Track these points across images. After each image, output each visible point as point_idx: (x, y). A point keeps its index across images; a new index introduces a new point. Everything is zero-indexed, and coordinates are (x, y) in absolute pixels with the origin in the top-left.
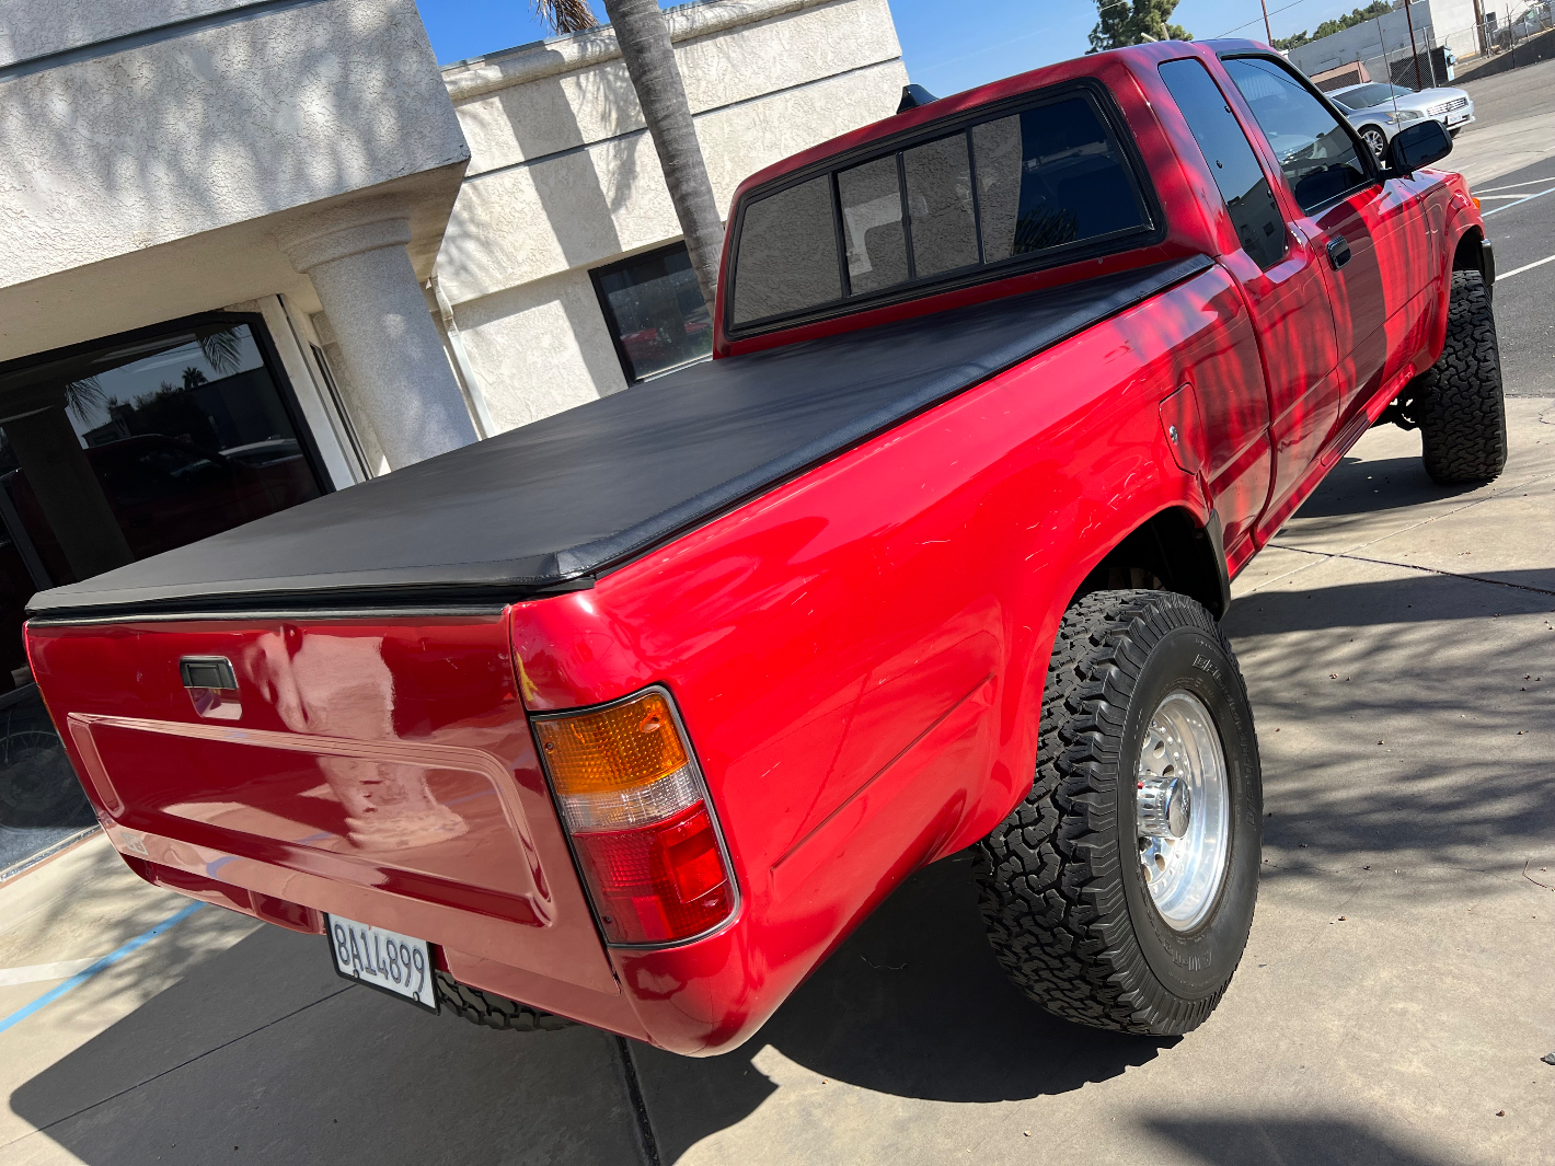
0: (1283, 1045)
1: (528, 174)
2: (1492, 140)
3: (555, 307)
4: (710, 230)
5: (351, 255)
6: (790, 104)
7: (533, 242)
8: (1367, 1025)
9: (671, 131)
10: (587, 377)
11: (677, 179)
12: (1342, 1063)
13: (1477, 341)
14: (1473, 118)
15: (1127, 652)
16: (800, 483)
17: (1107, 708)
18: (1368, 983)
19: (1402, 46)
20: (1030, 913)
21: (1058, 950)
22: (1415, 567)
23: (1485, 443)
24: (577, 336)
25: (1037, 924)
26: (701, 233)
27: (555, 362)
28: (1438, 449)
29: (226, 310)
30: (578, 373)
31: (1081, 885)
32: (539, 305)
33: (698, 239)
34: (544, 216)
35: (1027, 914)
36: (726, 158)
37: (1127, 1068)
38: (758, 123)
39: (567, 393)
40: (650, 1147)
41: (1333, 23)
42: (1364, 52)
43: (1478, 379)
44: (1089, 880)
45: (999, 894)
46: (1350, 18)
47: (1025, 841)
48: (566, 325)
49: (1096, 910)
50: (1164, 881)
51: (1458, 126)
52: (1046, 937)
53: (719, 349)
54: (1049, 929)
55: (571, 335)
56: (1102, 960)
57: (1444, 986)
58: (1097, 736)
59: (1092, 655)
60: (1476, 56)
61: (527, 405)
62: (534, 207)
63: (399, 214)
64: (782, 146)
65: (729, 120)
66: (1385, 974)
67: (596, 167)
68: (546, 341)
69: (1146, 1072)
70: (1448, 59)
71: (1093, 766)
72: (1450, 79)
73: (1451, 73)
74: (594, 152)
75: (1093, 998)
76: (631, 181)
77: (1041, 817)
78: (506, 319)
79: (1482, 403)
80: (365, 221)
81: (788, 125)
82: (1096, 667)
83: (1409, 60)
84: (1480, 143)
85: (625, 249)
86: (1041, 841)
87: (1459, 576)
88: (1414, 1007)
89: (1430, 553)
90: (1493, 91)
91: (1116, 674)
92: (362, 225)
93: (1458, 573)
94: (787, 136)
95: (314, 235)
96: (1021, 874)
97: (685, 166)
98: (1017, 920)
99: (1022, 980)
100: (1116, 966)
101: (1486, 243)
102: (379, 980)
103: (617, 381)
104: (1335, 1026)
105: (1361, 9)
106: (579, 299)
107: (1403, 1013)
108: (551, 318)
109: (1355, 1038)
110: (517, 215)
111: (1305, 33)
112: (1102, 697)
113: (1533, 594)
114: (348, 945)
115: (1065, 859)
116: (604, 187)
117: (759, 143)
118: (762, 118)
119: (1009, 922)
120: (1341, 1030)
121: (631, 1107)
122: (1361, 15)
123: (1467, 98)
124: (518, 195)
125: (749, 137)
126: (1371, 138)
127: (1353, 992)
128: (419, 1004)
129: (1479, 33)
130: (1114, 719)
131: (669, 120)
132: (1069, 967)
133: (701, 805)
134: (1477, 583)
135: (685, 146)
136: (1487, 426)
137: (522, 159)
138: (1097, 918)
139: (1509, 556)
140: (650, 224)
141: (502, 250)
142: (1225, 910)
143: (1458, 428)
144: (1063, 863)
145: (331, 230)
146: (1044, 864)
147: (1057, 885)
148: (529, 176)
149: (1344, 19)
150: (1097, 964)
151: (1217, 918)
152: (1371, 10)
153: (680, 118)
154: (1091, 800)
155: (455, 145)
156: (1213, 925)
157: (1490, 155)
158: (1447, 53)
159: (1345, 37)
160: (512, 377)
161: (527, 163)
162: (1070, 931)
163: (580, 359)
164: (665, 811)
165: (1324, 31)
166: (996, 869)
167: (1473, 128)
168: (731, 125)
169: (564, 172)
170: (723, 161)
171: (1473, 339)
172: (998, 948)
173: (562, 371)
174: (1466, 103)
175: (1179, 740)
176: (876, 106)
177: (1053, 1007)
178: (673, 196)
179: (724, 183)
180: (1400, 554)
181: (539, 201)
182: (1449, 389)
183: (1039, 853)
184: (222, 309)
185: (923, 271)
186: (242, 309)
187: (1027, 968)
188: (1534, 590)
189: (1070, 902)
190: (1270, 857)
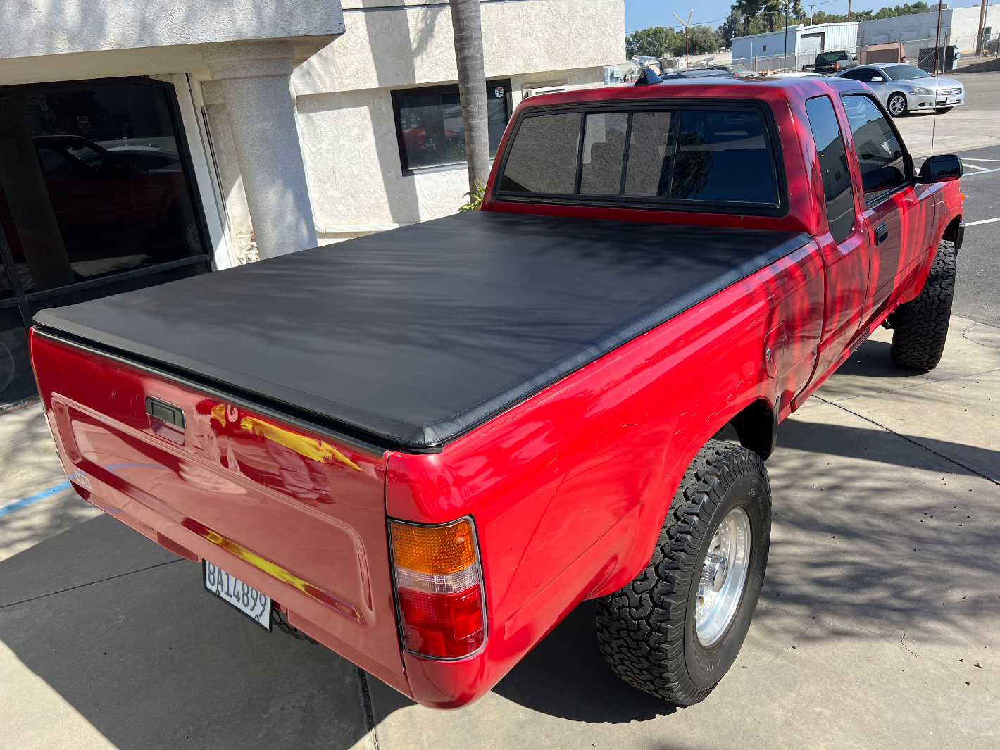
0: (749, 720)
1: (364, 17)
2: (971, 121)
3: (365, 110)
4: (477, 84)
5: (252, 78)
6: (544, 8)
7: (358, 64)
8: (798, 717)
9: (465, 12)
10: (377, 161)
11: (462, 45)
12: (780, 738)
13: (942, 288)
14: (962, 102)
15: (716, 488)
16: (562, 385)
17: (698, 522)
18: (802, 692)
19: (929, 36)
20: (627, 629)
21: (638, 653)
22: (873, 422)
23: (931, 351)
24: (375, 133)
25: (629, 636)
26: (471, 84)
27: (357, 147)
28: (902, 347)
29: (151, 77)
30: (371, 157)
31: (661, 622)
32: (354, 107)
33: (468, 88)
34: (369, 48)
35: (624, 629)
36: (496, 35)
37: (658, 715)
38: (521, 16)
39: (361, 169)
40: (368, 707)
41: (890, 9)
42: (906, 35)
43: (937, 312)
44: (667, 620)
45: (610, 614)
46: (901, 9)
47: (633, 589)
48: (370, 124)
49: (667, 638)
50: (701, 612)
51: (952, 105)
52: (633, 644)
53: (486, 203)
54: (637, 641)
55: (371, 131)
56: (663, 665)
57: (845, 703)
58: (689, 537)
59: (695, 486)
60: (972, 55)
61: (334, 171)
62: (364, 41)
63: (288, 56)
64: (534, 35)
65: (503, 10)
66: (813, 688)
67: (409, 23)
68: (354, 132)
69: (668, 720)
70: (956, 55)
71: (683, 555)
72: (954, 68)
73: (955, 65)
74: (410, 13)
75: (651, 681)
76: (430, 38)
77: (646, 578)
78: (331, 112)
79: (935, 327)
80: (266, 57)
81: (540, 22)
82: (696, 494)
83: (933, 49)
84: (963, 121)
85: (418, 81)
86: (643, 592)
87: (898, 434)
88: (826, 712)
89: (883, 414)
90: (978, 84)
91: (707, 500)
92: (262, 59)
93: (897, 432)
94: (539, 29)
95: (230, 59)
96: (627, 607)
97: (469, 38)
98: (618, 631)
99: (611, 661)
100: (669, 669)
101: (961, 225)
102: (233, 601)
103: (396, 168)
104: (780, 715)
105: (910, 4)
106: (381, 109)
107: (820, 714)
108: (360, 117)
109: (790, 724)
110: (351, 44)
111: (871, 11)
112: (696, 514)
113: (940, 458)
114: (216, 575)
115: (655, 605)
116: (412, 37)
117: (519, 30)
118: (524, 12)
119: (613, 630)
120: (783, 718)
121: (358, 679)
122: (909, 8)
123: (963, 89)
124: (354, 30)
125: (514, 24)
126: (898, 101)
127: (793, 695)
128: (258, 623)
129: (978, 40)
130: (700, 528)
131: (465, 5)
132: (642, 663)
133: (478, 586)
134: (908, 442)
135: (472, 24)
136: (935, 341)
137: (362, 7)
138: (666, 642)
139: (929, 428)
140: (438, 69)
141: (336, 66)
142: (732, 634)
143: (917, 338)
144: (653, 607)
145: (242, 58)
146: (641, 605)
147: (647, 619)
148: (364, 19)
149: (897, 8)
150: (659, 666)
151: (726, 639)
152: (916, 6)
153: (472, 5)
154: (677, 575)
155: (336, 22)
156: (724, 643)
157: (968, 132)
158: (956, 51)
159: (896, 22)
160: (328, 151)
161: (364, 9)
162: (648, 645)
163: (374, 149)
164: (457, 587)
165: (884, 14)
166: (612, 600)
167: (961, 108)
168: (503, 14)
169: (387, 22)
170: (493, 37)
171: (940, 287)
172: (602, 642)
173: (361, 154)
174: (961, 92)
175: (727, 530)
176: (600, 22)
177: (625, 678)
178: (457, 55)
179: (491, 52)
180: (865, 410)
181: (368, 38)
182: (918, 314)
183: (640, 598)
184: (148, 76)
185: (630, 193)
186: (161, 79)
187: (617, 657)
188: (940, 455)
189: (653, 630)
190: (762, 604)
